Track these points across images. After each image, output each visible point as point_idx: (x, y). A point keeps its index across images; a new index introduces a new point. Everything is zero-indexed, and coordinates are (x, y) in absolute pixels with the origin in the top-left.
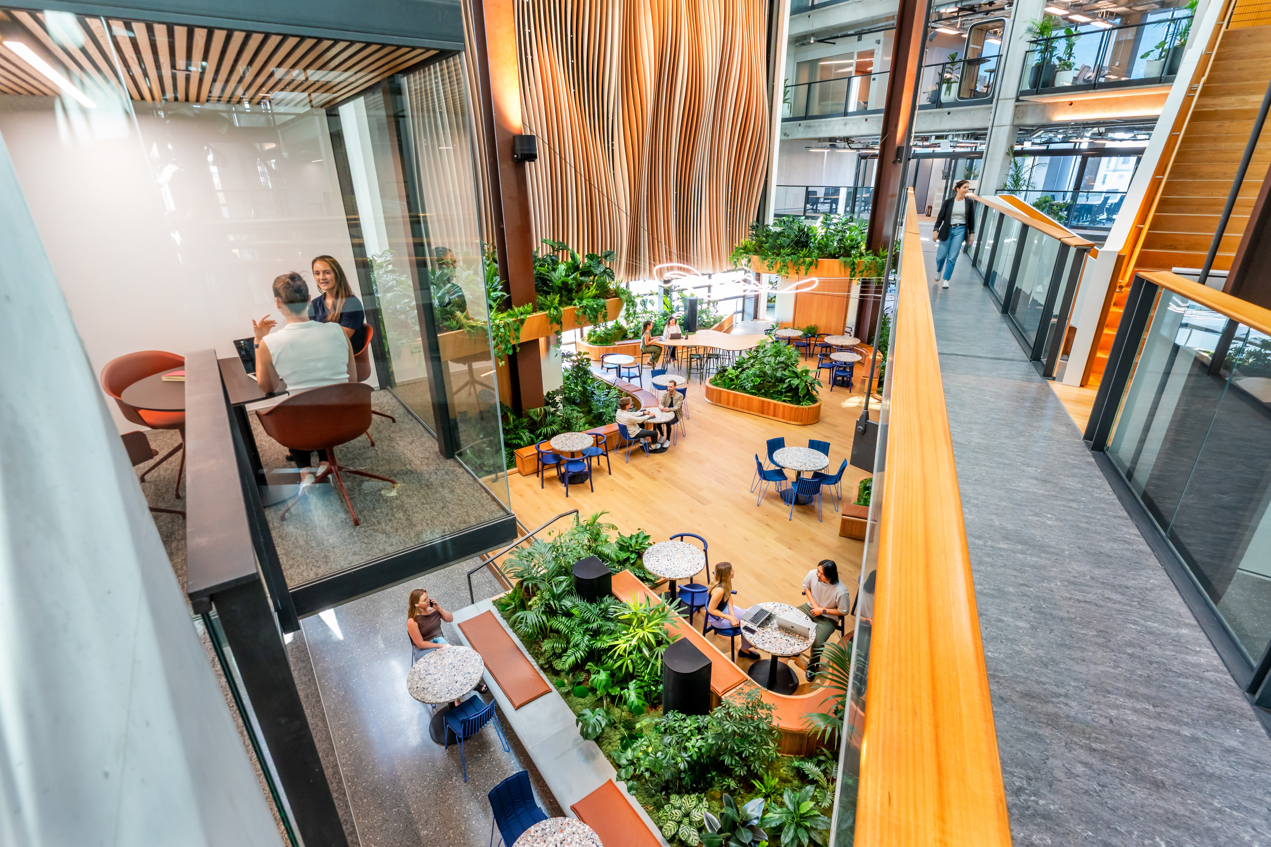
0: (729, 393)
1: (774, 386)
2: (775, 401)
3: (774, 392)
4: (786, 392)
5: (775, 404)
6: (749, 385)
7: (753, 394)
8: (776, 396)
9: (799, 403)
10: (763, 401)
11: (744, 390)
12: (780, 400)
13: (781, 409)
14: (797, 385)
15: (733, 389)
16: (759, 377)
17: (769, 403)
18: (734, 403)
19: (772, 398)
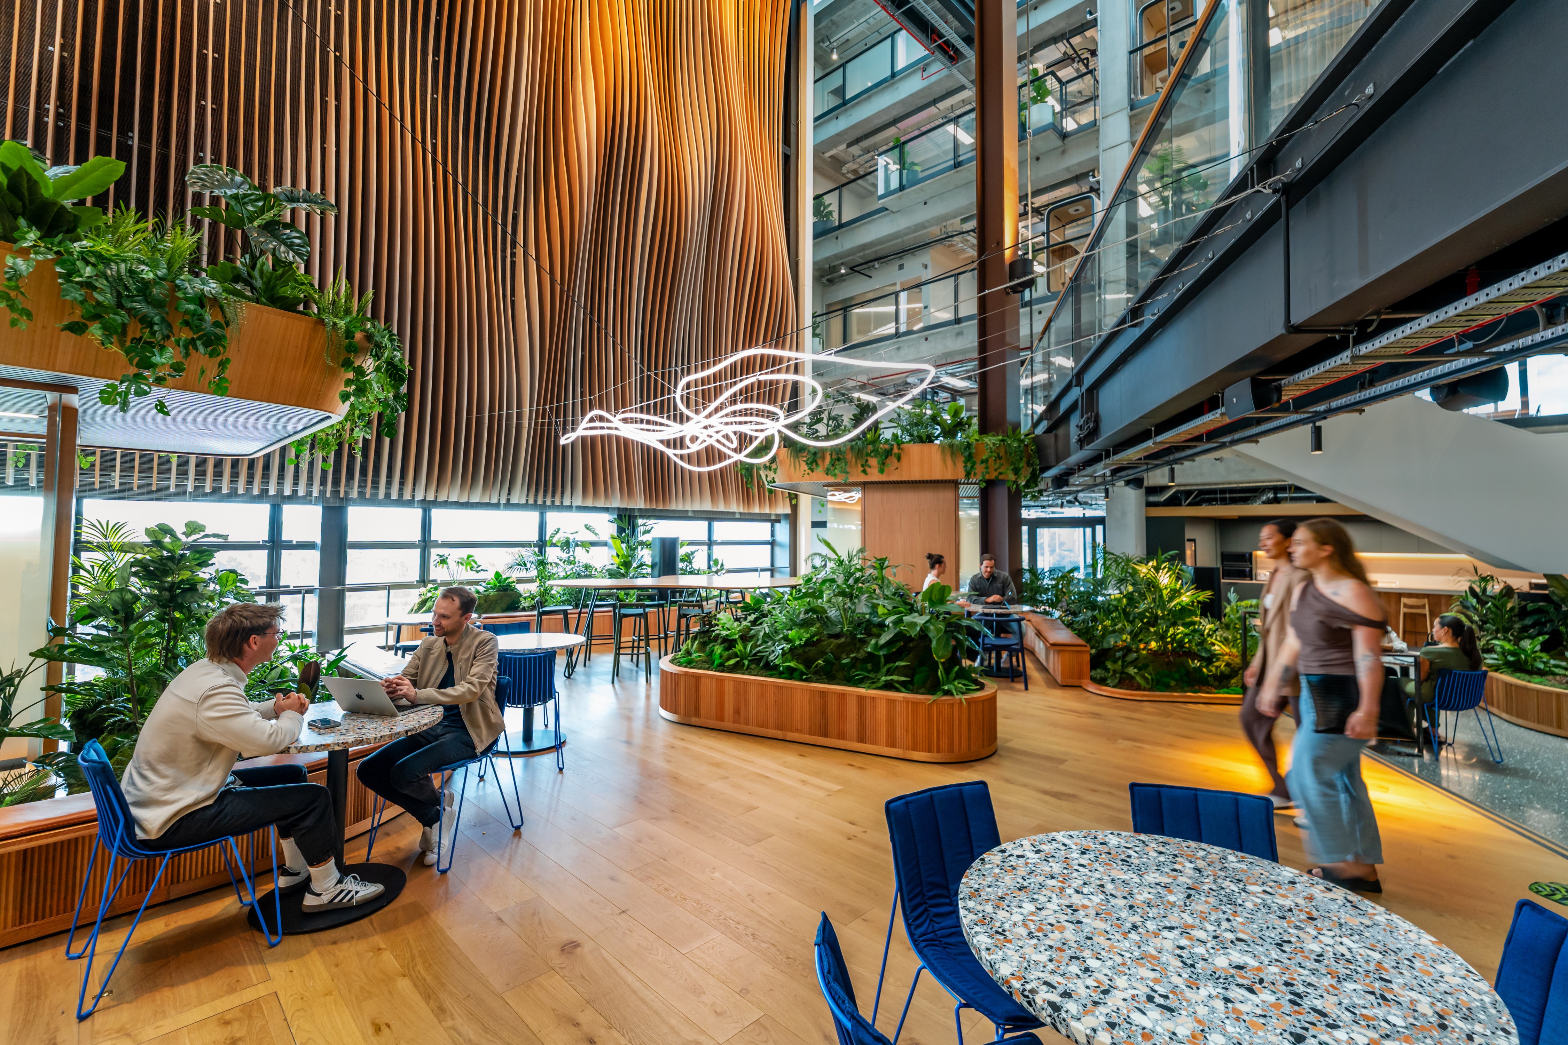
0: (720, 680)
1: (855, 643)
2: (862, 691)
3: (855, 662)
4: (889, 658)
5: (861, 699)
6: (776, 651)
7: (790, 673)
8: (859, 674)
9: (934, 687)
10: (823, 694)
11: (769, 668)
12: (874, 684)
13: (882, 710)
14: (924, 630)
15: (733, 669)
16: (805, 624)
17: (842, 696)
18: (737, 712)
19: (850, 681)
